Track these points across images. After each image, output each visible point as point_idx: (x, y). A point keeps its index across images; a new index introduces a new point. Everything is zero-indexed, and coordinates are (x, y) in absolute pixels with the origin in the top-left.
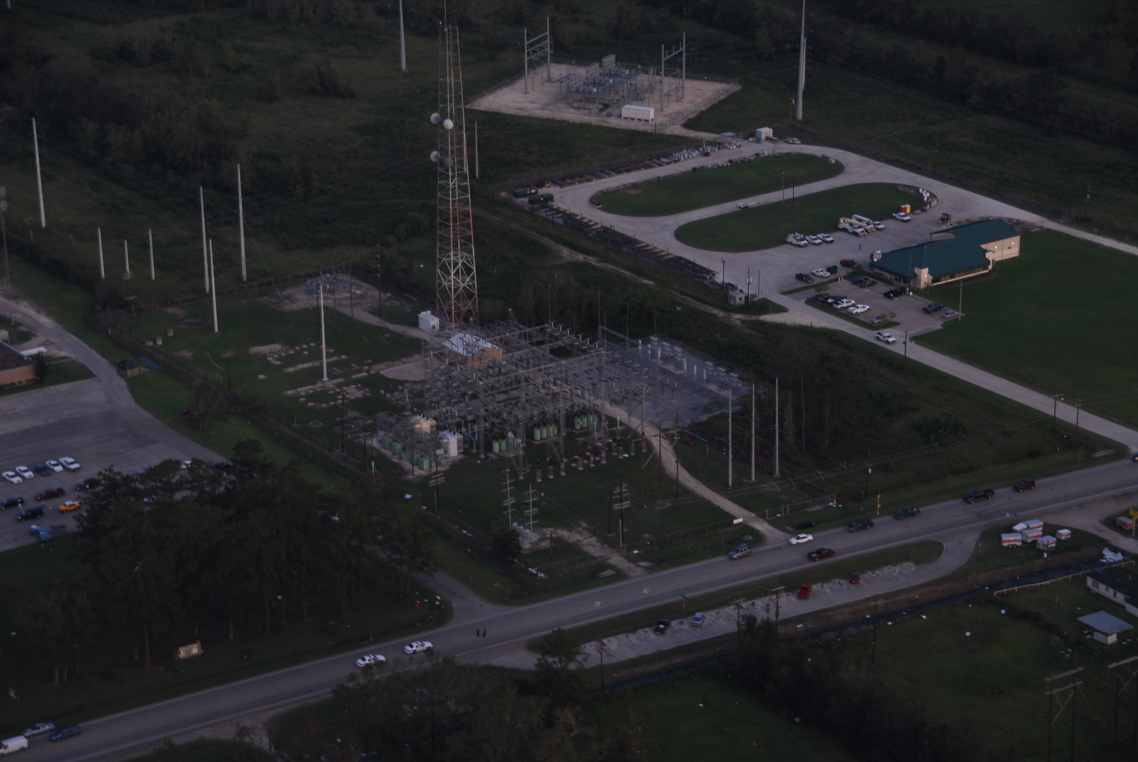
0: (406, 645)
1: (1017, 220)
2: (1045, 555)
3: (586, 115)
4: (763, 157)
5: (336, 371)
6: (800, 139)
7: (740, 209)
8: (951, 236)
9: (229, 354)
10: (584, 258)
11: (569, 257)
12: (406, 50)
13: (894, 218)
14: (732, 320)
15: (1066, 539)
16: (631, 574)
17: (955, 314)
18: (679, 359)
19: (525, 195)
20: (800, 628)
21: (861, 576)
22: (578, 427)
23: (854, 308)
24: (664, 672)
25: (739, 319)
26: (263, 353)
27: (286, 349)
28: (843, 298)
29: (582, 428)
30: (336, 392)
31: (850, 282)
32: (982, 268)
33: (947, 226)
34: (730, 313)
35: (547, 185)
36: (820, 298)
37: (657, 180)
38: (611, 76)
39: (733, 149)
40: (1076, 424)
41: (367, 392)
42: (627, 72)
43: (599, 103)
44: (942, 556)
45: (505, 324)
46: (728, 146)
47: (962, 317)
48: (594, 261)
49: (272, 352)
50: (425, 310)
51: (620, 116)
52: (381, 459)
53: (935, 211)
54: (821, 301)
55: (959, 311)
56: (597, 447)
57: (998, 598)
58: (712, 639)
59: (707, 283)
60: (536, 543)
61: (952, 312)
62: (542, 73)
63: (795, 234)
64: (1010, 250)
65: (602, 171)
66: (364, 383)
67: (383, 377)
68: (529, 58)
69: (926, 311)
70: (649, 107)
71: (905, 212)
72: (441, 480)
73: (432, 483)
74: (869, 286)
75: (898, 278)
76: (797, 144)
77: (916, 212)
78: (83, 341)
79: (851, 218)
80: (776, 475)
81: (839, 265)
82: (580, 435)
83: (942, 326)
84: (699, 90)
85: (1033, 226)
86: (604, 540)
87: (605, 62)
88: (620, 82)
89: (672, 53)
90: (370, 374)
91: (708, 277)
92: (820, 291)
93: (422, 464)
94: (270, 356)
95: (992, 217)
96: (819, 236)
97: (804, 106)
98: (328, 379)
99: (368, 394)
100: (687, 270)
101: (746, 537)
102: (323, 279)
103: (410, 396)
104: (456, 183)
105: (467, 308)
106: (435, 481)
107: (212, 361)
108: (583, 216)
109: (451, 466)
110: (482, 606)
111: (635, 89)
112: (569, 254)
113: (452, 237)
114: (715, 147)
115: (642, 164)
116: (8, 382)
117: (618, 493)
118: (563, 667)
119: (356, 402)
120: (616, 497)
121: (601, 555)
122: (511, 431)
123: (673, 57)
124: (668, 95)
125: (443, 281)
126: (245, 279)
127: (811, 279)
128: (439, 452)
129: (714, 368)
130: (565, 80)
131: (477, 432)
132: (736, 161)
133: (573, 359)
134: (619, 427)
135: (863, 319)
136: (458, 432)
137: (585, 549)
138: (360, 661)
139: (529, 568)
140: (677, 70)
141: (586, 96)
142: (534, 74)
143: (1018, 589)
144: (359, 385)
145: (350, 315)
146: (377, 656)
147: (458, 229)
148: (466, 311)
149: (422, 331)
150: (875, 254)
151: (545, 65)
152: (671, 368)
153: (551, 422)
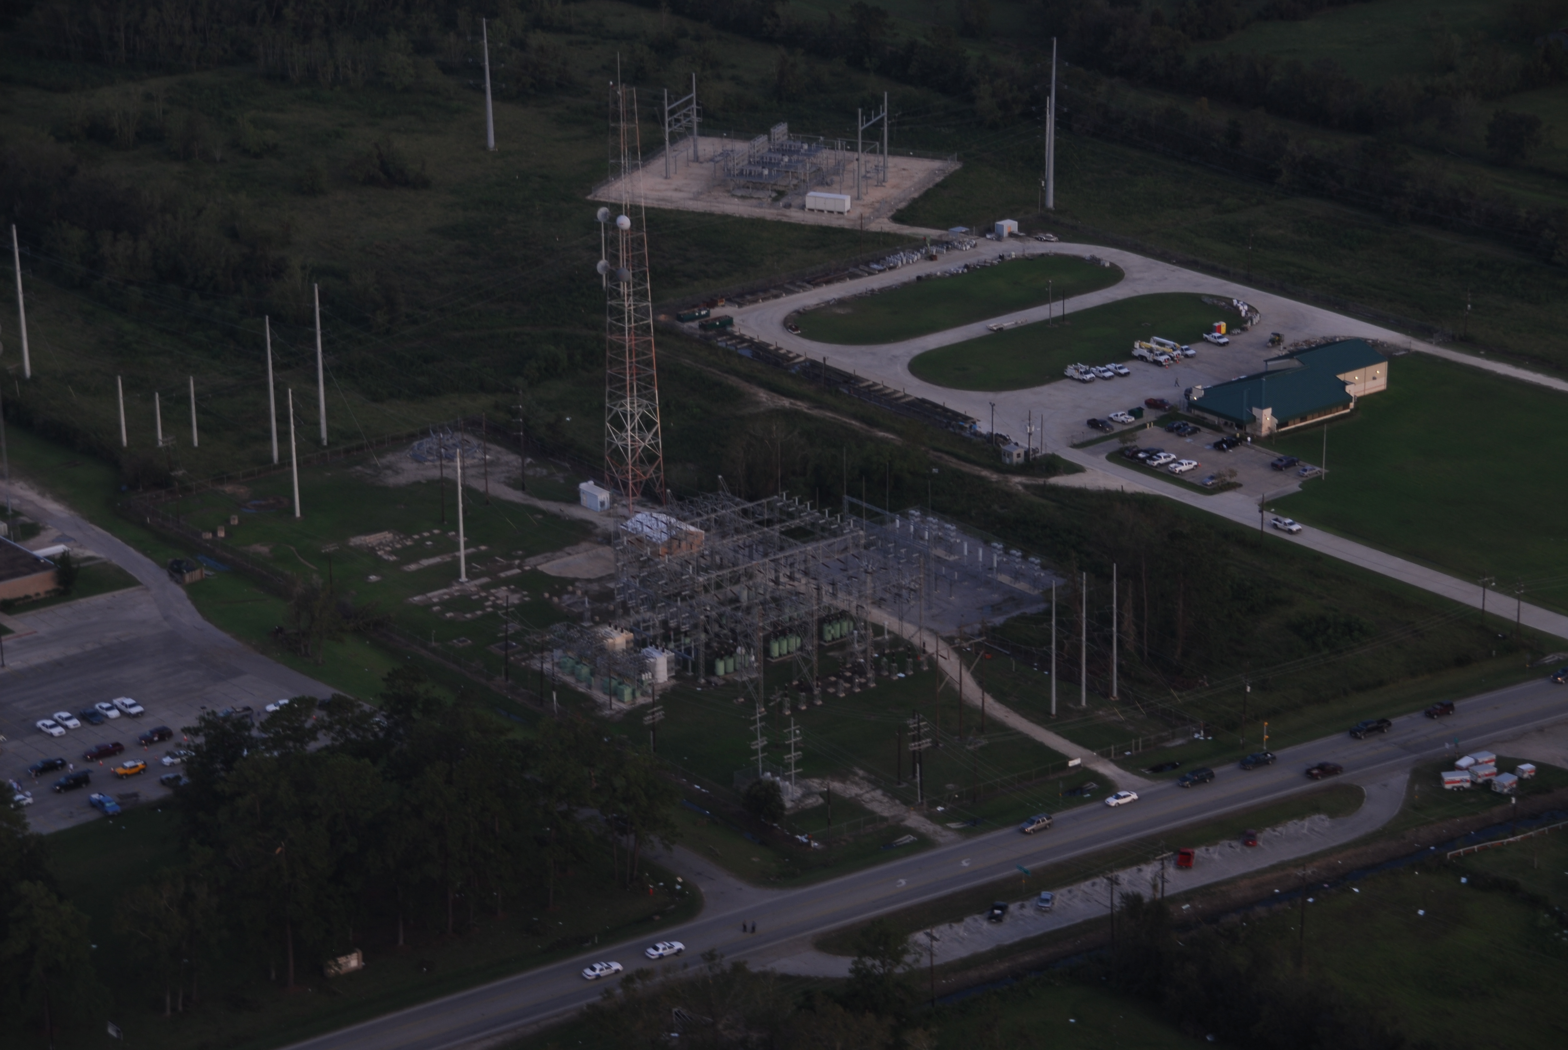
0: (648, 947)
1: (1372, 340)
2: (1514, 800)
3: (756, 206)
4: (1009, 260)
5: (476, 568)
6: (1055, 235)
7: (993, 332)
8: (1295, 363)
9: (330, 548)
10: (791, 403)
11: (770, 403)
12: (495, 122)
13: (1206, 340)
14: (1011, 484)
15: (1529, 778)
16: (940, 839)
17: (1313, 470)
18: (952, 540)
19: (693, 319)
20: (1187, 909)
21: (1259, 835)
22: (828, 637)
23: (1177, 465)
24: (1009, 976)
25: (1021, 483)
26: (370, 545)
27: (401, 539)
28: (1159, 451)
29: (833, 639)
30: (481, 597)
31: (1164, 429)
32: (1341, 408)
33: (1280, 350)
34: (1007, 475)
35: (720, 304)
36: (1127, 453)
37: (871, 294)
38: (783, 151)
39: (966, 249)
40: (1515, 620)
41: (525, 596)
42: (806, 146)
43: (772, 190)
44: (1363, 805)
45: (714, 497)
46: (959, 246)
47: (1326, 474)
48: (805, 408)
49: (381, 544)
50: (586, 480)
51: (803, 207)
52: (564, 689)
53: (1261, 330)
54: (1128, 457)
55: (1321, 467)
56: (860, 663)
57: (1454, 861)
58: (1069, 928)
59: (967, 434)
60: (800, 800)
61: (1311, 468)
62: (685, 149)
63: (1076, 364)
64: (1375, 381)
65: (792, 283)
66: (520, 583)
67: (542, 574)
68: (671, 129)
69: (1276, 467)
70: (841, 193)
71: (1220, 332)
72: (660, 716)
73: (648, 720)
74: (1190, 434)
75: (1229, 422)
76: (1053, 241)
77: (1233, 332)
78: (112, 535)
79: (1149, 342)
80: (1114, 698)
81: (1143, 406)
82: (832, 648)
83: (1300, 486)
84: (904, 169)
85: (1397, 348)
86: (893, 794)
87: (774, 133)
88: (798, 161)
89: (871, 120)
90: (524, 571)
91: (967, 426)
92: (1126, 443)
93: (623, 695)
94: (380, 549)
95: (1339, 337)
96: (1109, 366)
97: (1055, 189)
98: (467, 580)
99: (527, 599)
100: (937, 417)
101: (1088, 785)
102: (434, 440)
103: (586, 599)
104: (632, 303)
105: (648, 476)
106: (651, 717)
107: (299, 558)
108: (779, 345)
109: (661, 696)
110: (741, 889)
111: (819, 169)
112: (769, 399)
113: (628, 378)
114: (942, 247)
115: (846, 272)
116: (21, 594)
117: (915, 728)
118: (886, 971)
119: (510, 610)
120: (912, 733)
121: (892, 814)
122: (740, 645)
123: (873, 125)
124: (865, 177)
125: (614, 440)
126: (325, 443)
127: (1109, 426)
128: (645, 677)
129: (1006, 551)
130: (720, 158)
131: (693, 647)
132: (974, 266)
133: (822, 544)
134: (887, 637)
135: (1191, 480)
136: (667, 649)
137: (869, 806)
138: (588, 972)
139: (796, 835)
140: (878, 143)
141: (754, 181)
142: (675, 151)
143: (1478, 849)
144: (512, 587)
145: (482, 489)
146: (610, 964)
147: (634, 367)
148: (647, 480)
149: (586, 508)
150: (1193, 389)
151: (691, 139)
152: (940, 552)
153: (791, 631)
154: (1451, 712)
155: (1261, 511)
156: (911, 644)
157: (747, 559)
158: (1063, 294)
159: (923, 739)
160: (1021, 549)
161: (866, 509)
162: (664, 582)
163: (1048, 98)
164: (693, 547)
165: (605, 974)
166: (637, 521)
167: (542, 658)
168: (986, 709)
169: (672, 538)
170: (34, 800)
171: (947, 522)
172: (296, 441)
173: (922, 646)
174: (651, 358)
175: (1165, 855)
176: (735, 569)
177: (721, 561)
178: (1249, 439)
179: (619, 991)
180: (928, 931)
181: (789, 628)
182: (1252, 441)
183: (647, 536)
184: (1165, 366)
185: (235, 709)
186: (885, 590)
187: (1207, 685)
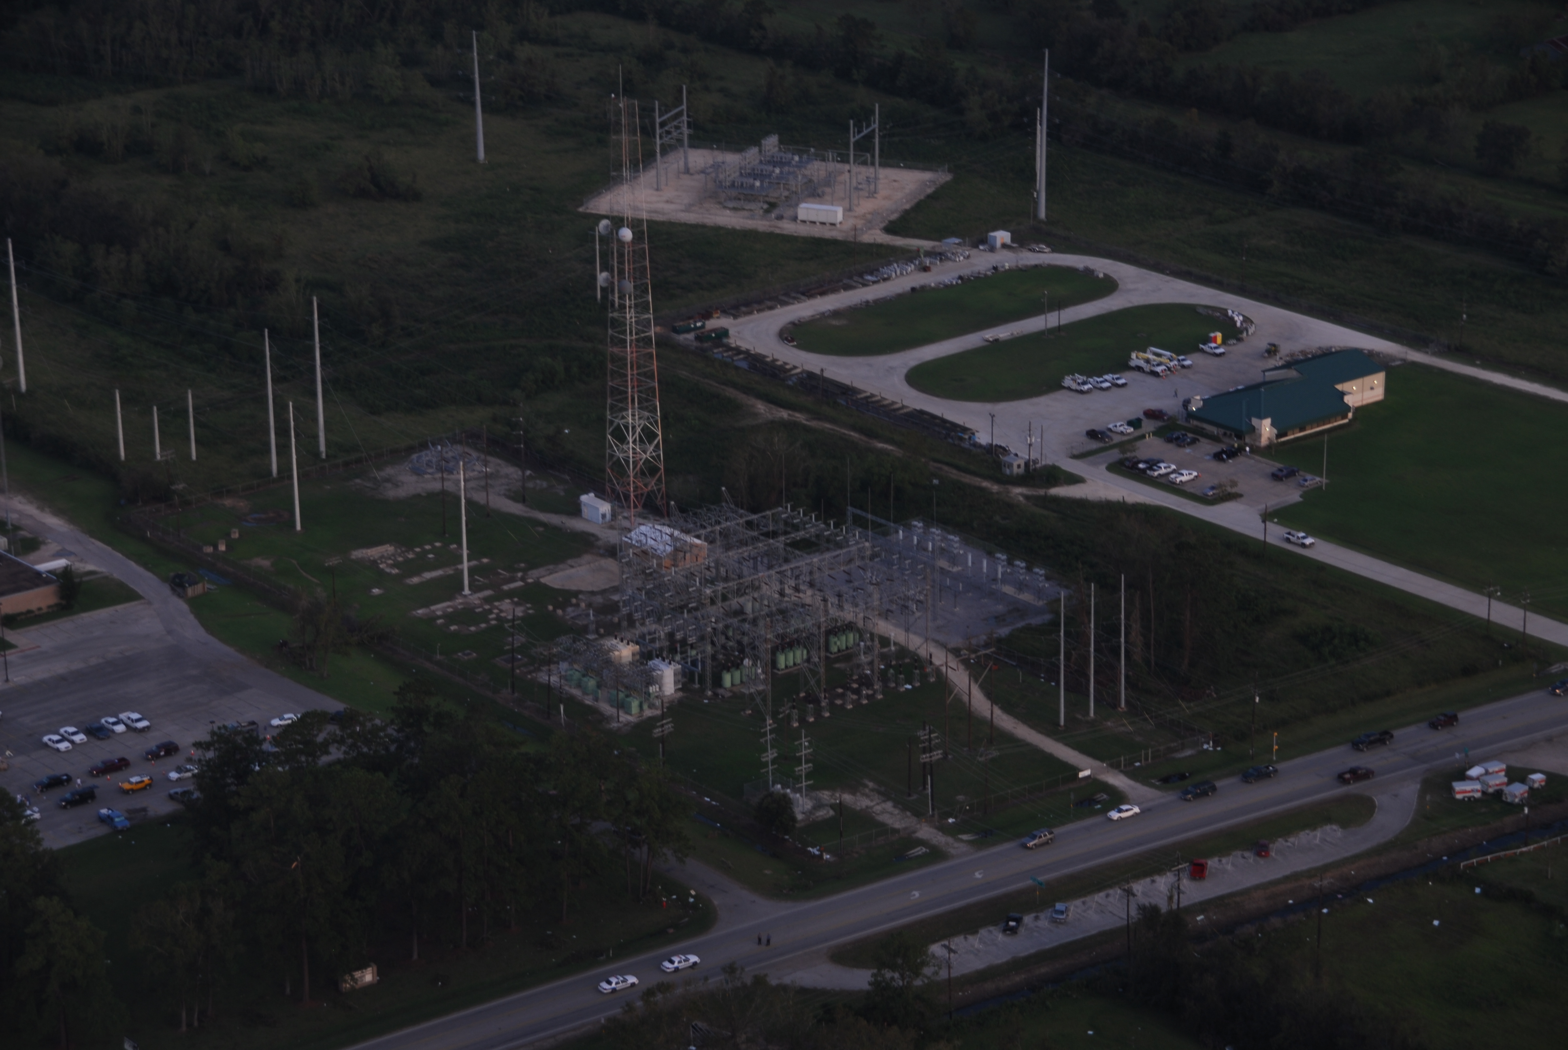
0: (664, 960)
1: (1368, 350)
2: (1526, 810)
3: (748, 218)
4: (1003, 271)
5: (479, 581)
6: (1048, 245)
7: (986, 343)
8: (1292, 373)
9: (334, 561)
10: (789, 415)
11: (768, 415)
12: (485, 135)
13: (1202, 351)
14: (1012, 495)
15: (1540, 787)
16: (952, 851)
17: (1314, 480)
18: (956, 551)
19: (688, 330)
20: (1202, 920)
21: (1271, 846)
22: (834, 649)
23: (1177, 475)
24: (1026, 988)
25: (1022, 494)
26: (372, 558)
27: (403, 552)
28: (1159, 462)
29: (839, 651)
30: (484, 610)
31: (1163, 439)
32: (1340, 418)
33: (1276, 361)
34: (1007, 486)
35: (715, 315)
36: (1127, 463)
38: (775, 164)
39: (959, 261)
40: (1521, 629)
41: (529, 609)
42: (797, 158)
43: (763, 202)
44: (1375, 815)
45: (718, 509)
46: (953, 257)
47: (1326, 484)
48: (804, 419)
49: (382, 557)
50: (586, 492)
51: (795, 219)
52: (570, 701)
53: (1257, 340)
54: (1128, 467)
55: (1322, 477)
56: (866, 675)
57: (1468, 871)
58: (1084, 939)
59: (966, 445)
60: (811, 812)
61: (1311, 477)
62: (674, 162)
63: (1073, 375)
64: (1372, 391)
65: (787, 294)
66: (523, 596)
67: (545, 586)
68: (662, 141)
69: (1276, 477)
70: (832, 205)
71: (1215, 342)
72: (669, 728)
73: (657, 732)
74: (1189, 444)
75: (1228, 433)
76: (1046, 252)
77: (1229, 342)
78: (114, 549)
79: (1145, 352)
80: (1122, 708)
81: (1142, 417)
82: (838, 660)
83: (1301, 496)
84: (895, 181)
85: (1393, 358)
86: (904, 806)
87: (765, 145)
88: (789, 173)
89: (863, 131)
90: (527, 584)
91: (966, 437)
92: (1126, 453)
93: (630, 707)
94: (382, 563)
95: (1335, 347)
96: (1106, 377)
97: (1047, 200)
98: (470, 592)
99: (531, 612)
100: (937, 429)
101: (1098, 796)
102: (433, 453)
103: (591, 612)
104: (633, 315)
105: (649, 488)
106: (660, 729)
107: (302, 571)
108: (775, 357)
109: (668, 708)
110: (754, 902)
111: (810, 181)
112: (767, 410)
113: (630, 390)
114: (936, 258)
115: (841, 284)
116: (23, 609)
117: (926, 739)
118: (905, 983)
119: (516, 622)
120: (923, 745)
121: (904, 826)
122: (748, 657)
123: (863, 137)
124: (856, 189)
125: (615, 452)
126: (324, 456)
127: (1108, 437)
128: (652, 689)
129: (1010, 563)
130: (711, 170)
131: (700, 659)
132: (968, 277)
133: (827, 555)
134: (893, 648)
135: (1192, 490)
136: (674, 661)
137: (880, 818)
138: (604, 985)
139: (808, 847)
140: (869, 155)
141: (745, 192)
142: (665, 163)
143: (1491, 859)
144: (516, 599)
145: (483, 502)
146: (627, 977)
147: (635, 379)
148: (648, 492)
149: (587, 520)
150: (1192, 400)
151: (681, 150)
152: (943, 563)
153: (799, 643)
154: (1455, 723)
155: (1264, 521)
156: (918, 655)
157: (752, 571)
158: (1059, 304)
159: (934, 751)
160: (1025, 560)
161: (872, 521)
162: (670, 594)
163: (1039, 110)
164: (699, 559)
165: (620, 988)
166: (641, 533)
167: (550, 670)
168: (995, 720)
169: (676, 550)
170: (41, 815)
171: (949, 533)
172: (296, 454)
173: (929, 657)
174: (653, 370)
175: (1180, 866)
176: (741, 581)
177: (727, 573)
178: (1248, 449)
179: (639, 1004)
180: (946, 943)
181: (796, 639)
182: (1251, 451)
183: (652, 548)
184: (1162, 377)
185: (240, 724)
186: (891, 601)
187: (1215, 696)
